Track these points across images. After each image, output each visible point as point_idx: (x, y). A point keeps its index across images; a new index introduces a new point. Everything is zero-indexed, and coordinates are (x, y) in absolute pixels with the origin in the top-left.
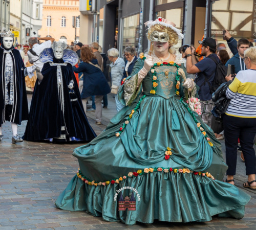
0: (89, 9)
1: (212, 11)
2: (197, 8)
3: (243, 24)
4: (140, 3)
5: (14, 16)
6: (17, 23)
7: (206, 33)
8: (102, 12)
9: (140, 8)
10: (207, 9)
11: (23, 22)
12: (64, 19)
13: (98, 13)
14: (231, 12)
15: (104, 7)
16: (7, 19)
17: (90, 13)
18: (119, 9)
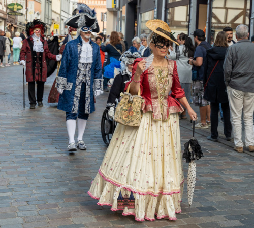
0: (114, 7)
1: (213, 8)
2: (201, 5)
3: (237, 18)
4: (154, 1)
5: (56, 12)
6: (58, 18)
7: (207, 25)
8: (124, 9)
9: (155, 5)
10: (208, 6)
11: (62, 17)
13: (121, 10)
14: (227, 9)
15: (126, 4)
16: (50, 15)
17: (115, 9)
18: (138, 6)
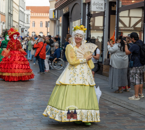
0: (54, 17)
1: (119, 17)
2: (111, 16)
3: (137, 23)
5: (15, 22)
7: (116, 29)
8: (61, 19)
9: (81, 16)
10: (116, 16)
11: (20, 25)
12: (41, 23)
13: (59, 19)
15: (62, 16)
18: (70, 17)
